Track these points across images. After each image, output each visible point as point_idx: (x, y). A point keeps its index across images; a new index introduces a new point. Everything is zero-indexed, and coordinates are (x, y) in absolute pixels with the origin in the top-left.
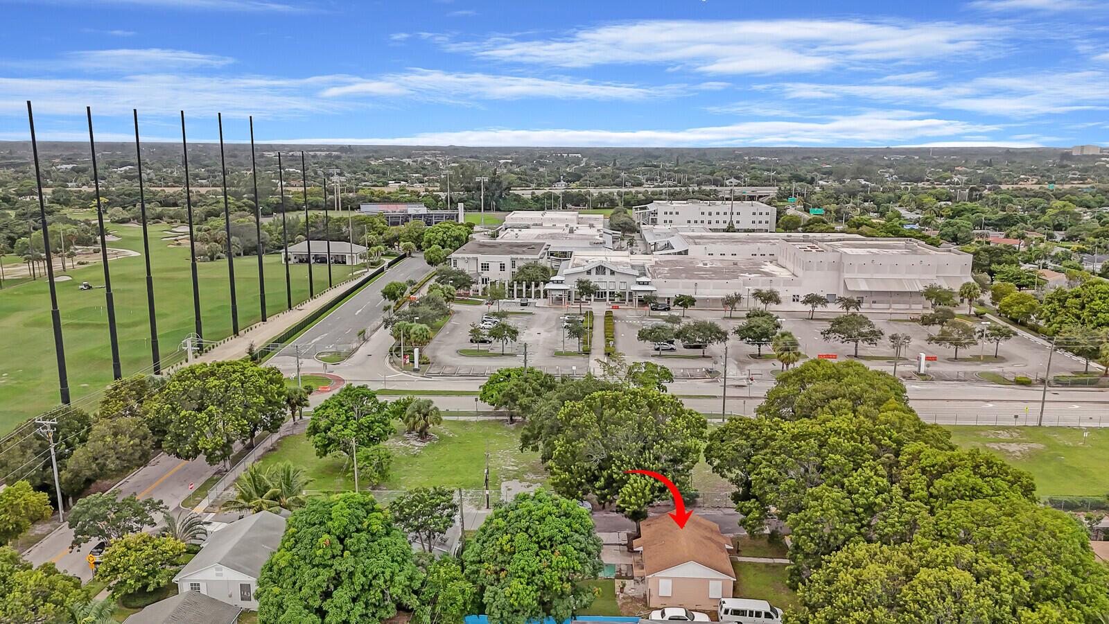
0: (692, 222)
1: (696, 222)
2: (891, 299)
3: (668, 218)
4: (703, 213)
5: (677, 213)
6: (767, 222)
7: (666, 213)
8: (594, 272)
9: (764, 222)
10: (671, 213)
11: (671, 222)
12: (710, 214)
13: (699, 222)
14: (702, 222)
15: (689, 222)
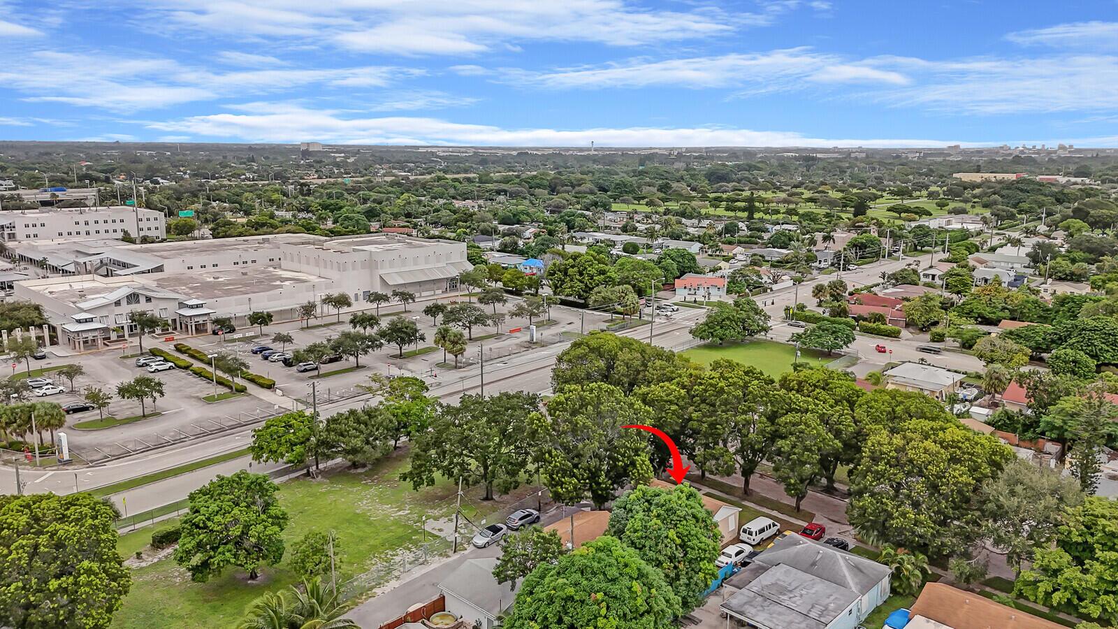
0: (65, 234)
1: (70, 234)
2: (435, 287)
3: (32, 231)
4: (77, 223)
5: (43, 225)
6: (157, 228)
7: (27, 226)
8: (124, 303)
9: (153, 229)
10: (34, 226)
11: (36, 236)
12: (87, 223)
13: (74, 233)
14: (78, 233)
15: (60, 234)
